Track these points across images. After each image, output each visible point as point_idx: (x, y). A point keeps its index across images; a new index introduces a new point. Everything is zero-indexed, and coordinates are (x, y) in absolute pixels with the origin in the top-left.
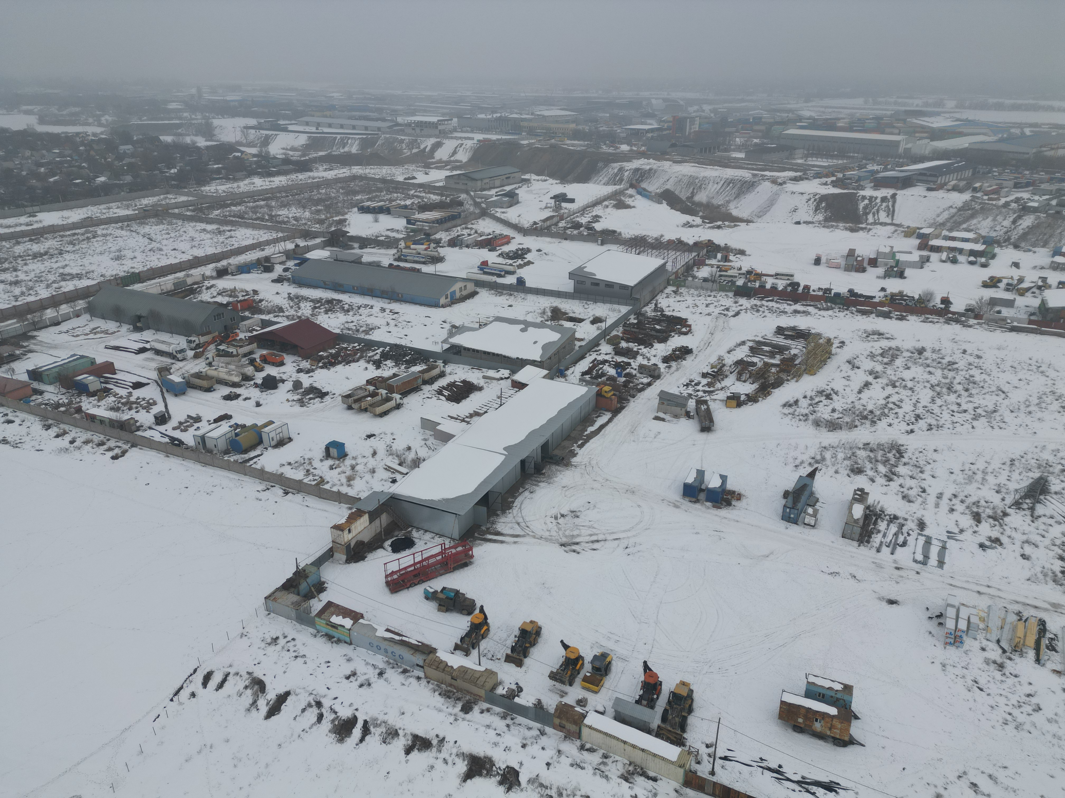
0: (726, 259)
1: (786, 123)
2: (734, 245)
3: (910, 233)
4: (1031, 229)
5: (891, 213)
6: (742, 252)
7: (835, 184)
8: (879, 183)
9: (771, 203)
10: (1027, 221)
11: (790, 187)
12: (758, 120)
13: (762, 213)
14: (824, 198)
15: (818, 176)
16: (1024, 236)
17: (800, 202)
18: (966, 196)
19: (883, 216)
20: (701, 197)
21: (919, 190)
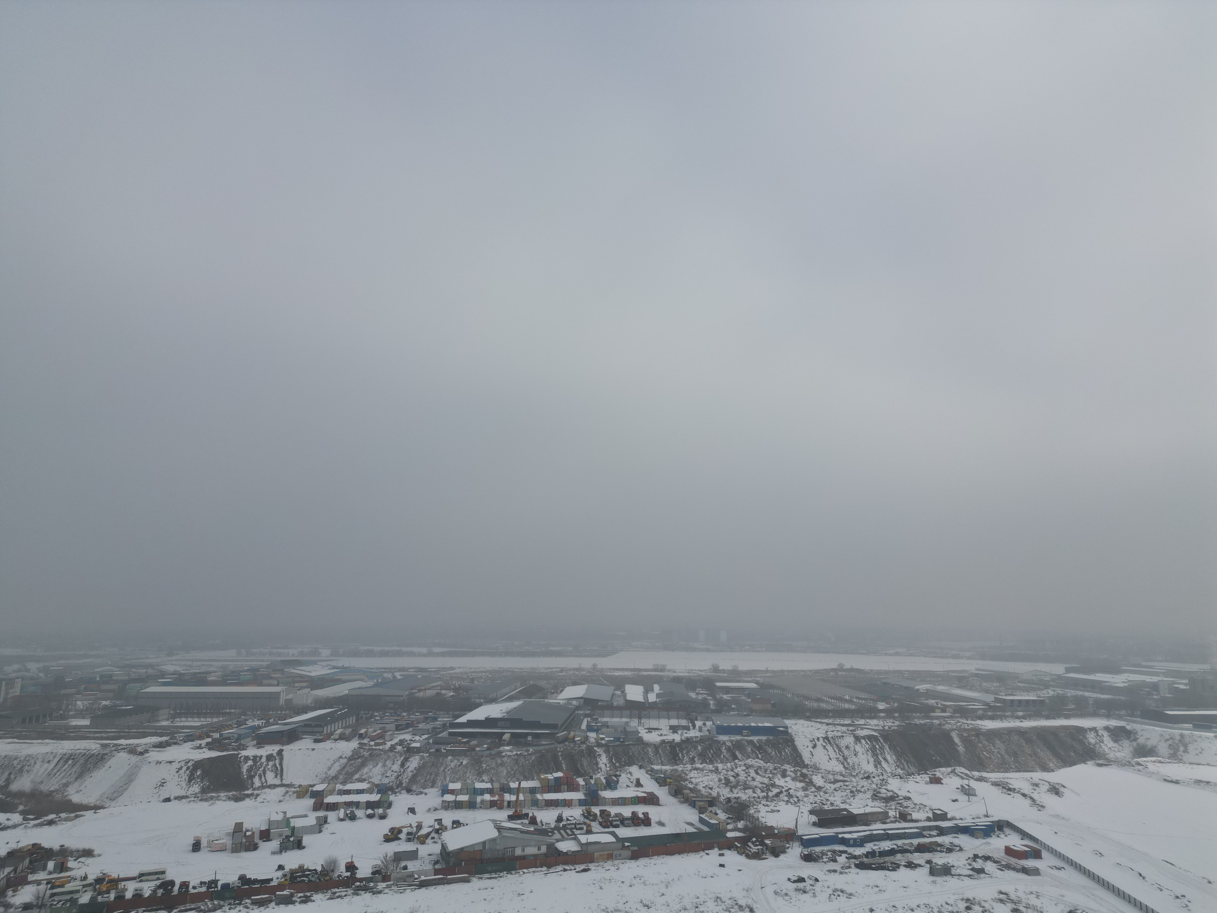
0: (62, 867)
1: (145, 680)
2: (74, 843)
3: (302, 792)
4: (419, 770)
5: (279, 772)
6: (88, 853)
7: (210, 746)
8: (262, 740)
9: (129, 778)
10: (414, 763)
11: (154, 755)
12: (107, 678)
13: (115, 794)
14: (198, 764)
15: (189, 738)
16: (414, 779)
17: (168, 773)
18: (354, 744)
19: (271, 778)
20: (23, 784)
21: (306, 743)
